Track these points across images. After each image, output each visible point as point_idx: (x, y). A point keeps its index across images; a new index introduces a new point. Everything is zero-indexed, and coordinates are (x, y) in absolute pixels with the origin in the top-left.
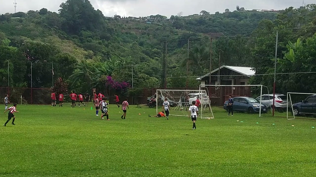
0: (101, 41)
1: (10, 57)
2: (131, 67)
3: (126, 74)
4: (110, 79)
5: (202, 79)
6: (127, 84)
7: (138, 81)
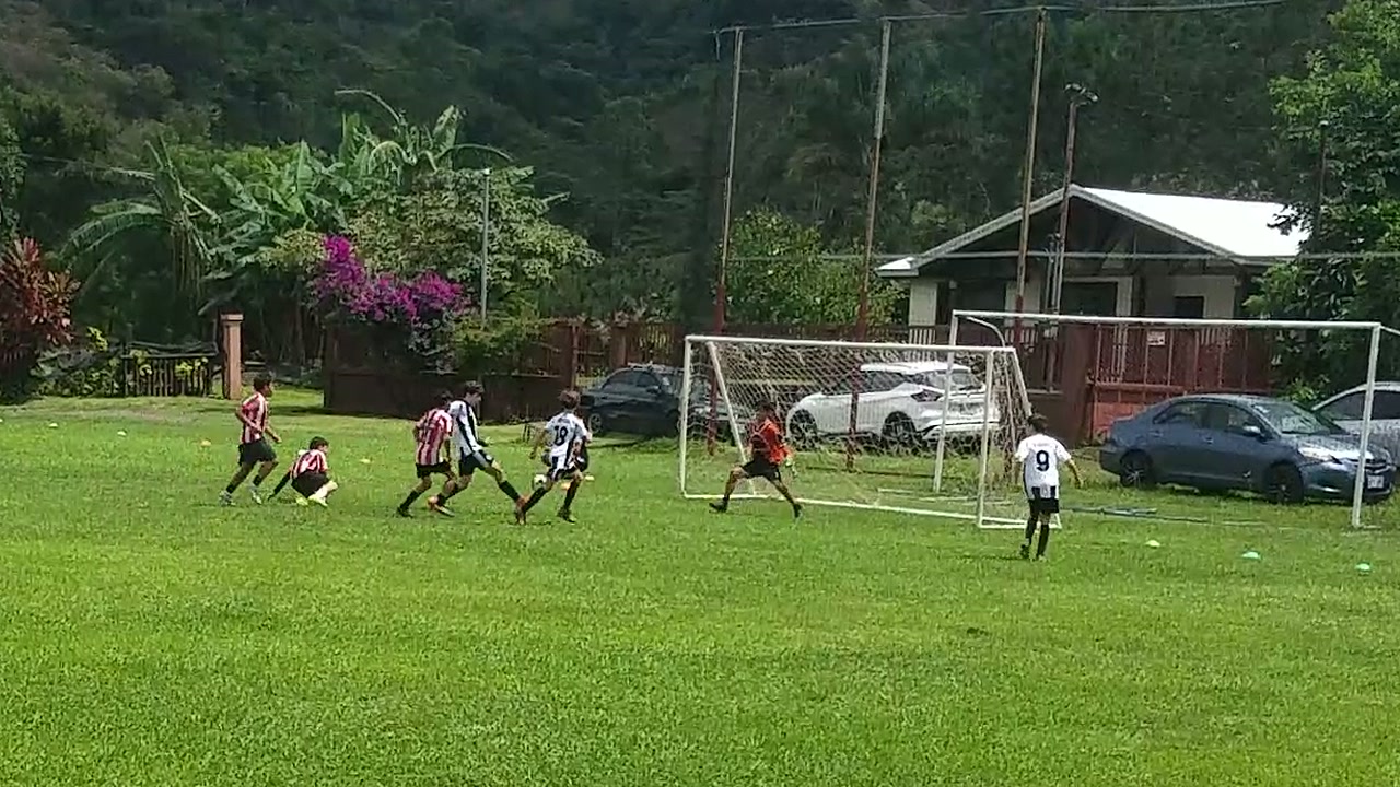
0: (217, 8)
2: (476, 182)
3: (440, 225)
4: (342, 255)
5: (919, 268)
6: (445, 286)
7: (517, 273)
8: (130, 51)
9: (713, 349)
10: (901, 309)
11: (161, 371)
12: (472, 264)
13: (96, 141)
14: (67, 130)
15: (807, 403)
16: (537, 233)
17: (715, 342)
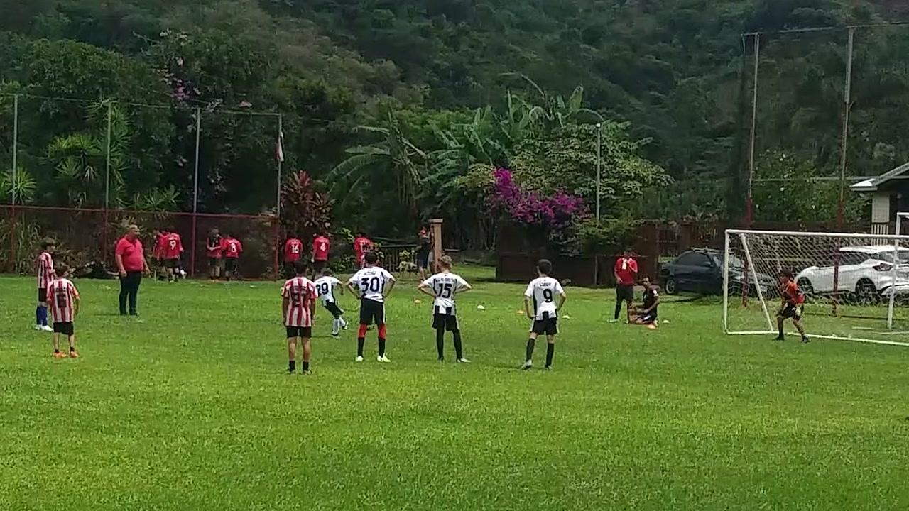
0: (427, 23)
1: (110, 89)
2: (591, 132)
3: (569, 160)
4: (506, 181)
5: (878, 186)
6: (573, 201)
7: (618, 190)
8: (370, 51)
9: (744, 239)
10: (867, 211)
11: (390, 256)
12: (590, 185)
13: (346, 108)
14: (330, 100)
15: (806, 272)
16: (630, 165)
17: (744, 233)
